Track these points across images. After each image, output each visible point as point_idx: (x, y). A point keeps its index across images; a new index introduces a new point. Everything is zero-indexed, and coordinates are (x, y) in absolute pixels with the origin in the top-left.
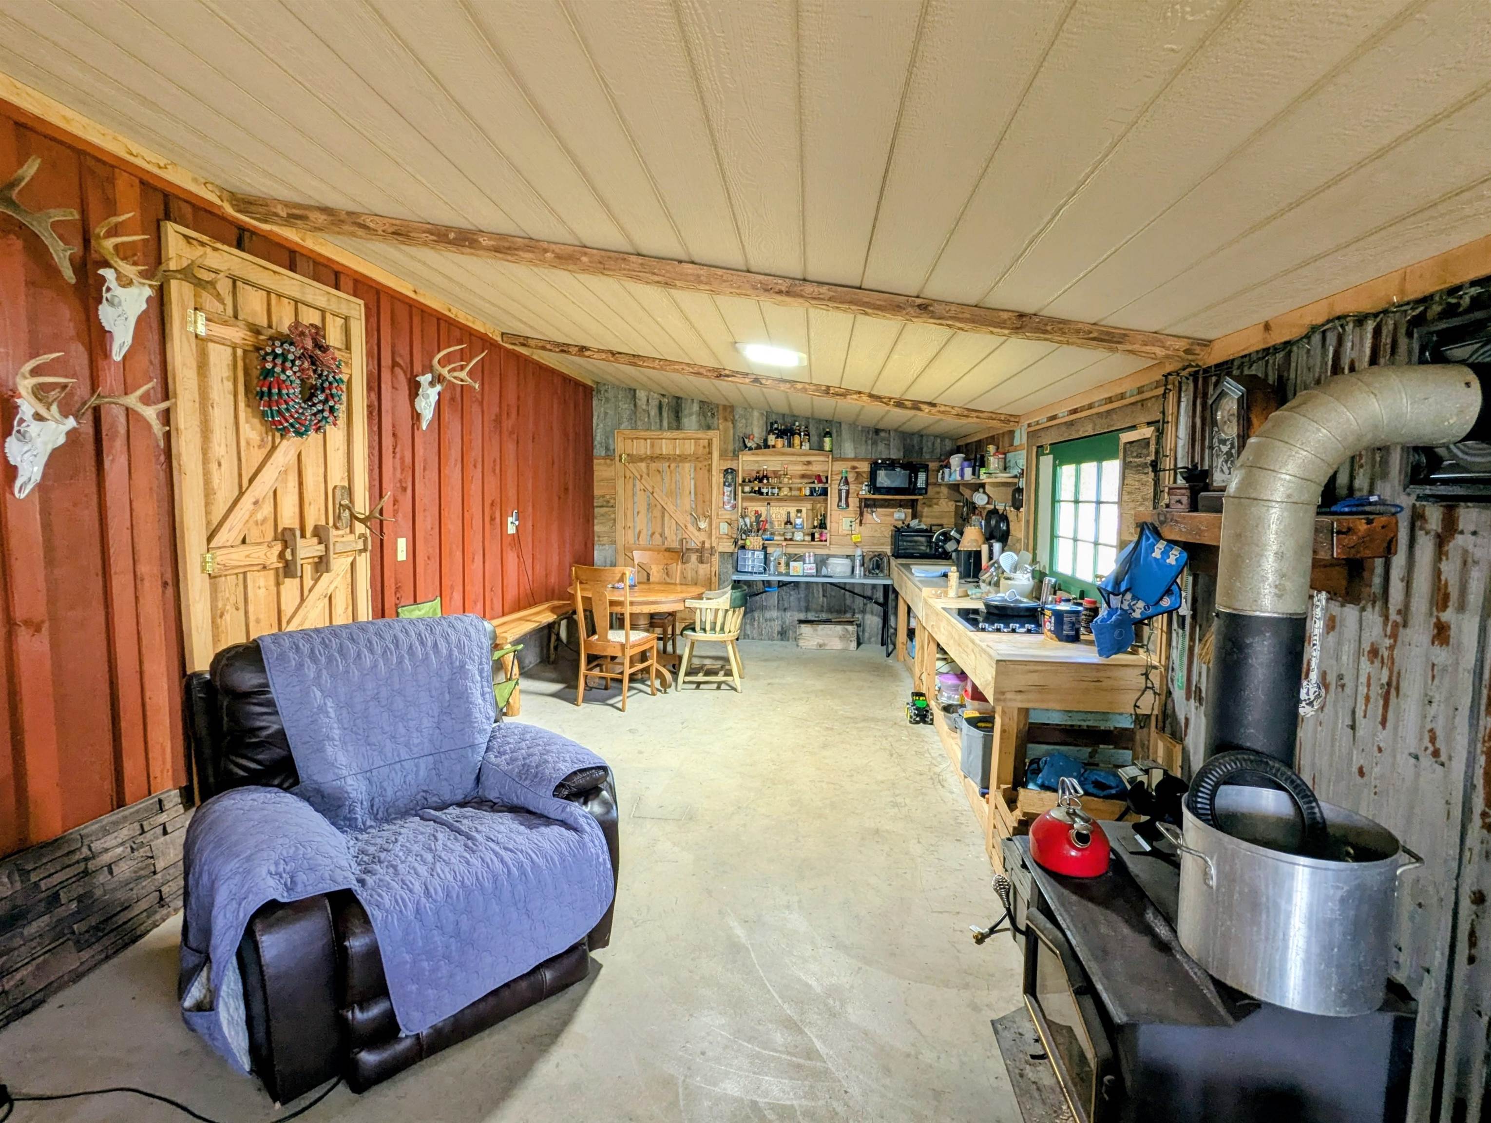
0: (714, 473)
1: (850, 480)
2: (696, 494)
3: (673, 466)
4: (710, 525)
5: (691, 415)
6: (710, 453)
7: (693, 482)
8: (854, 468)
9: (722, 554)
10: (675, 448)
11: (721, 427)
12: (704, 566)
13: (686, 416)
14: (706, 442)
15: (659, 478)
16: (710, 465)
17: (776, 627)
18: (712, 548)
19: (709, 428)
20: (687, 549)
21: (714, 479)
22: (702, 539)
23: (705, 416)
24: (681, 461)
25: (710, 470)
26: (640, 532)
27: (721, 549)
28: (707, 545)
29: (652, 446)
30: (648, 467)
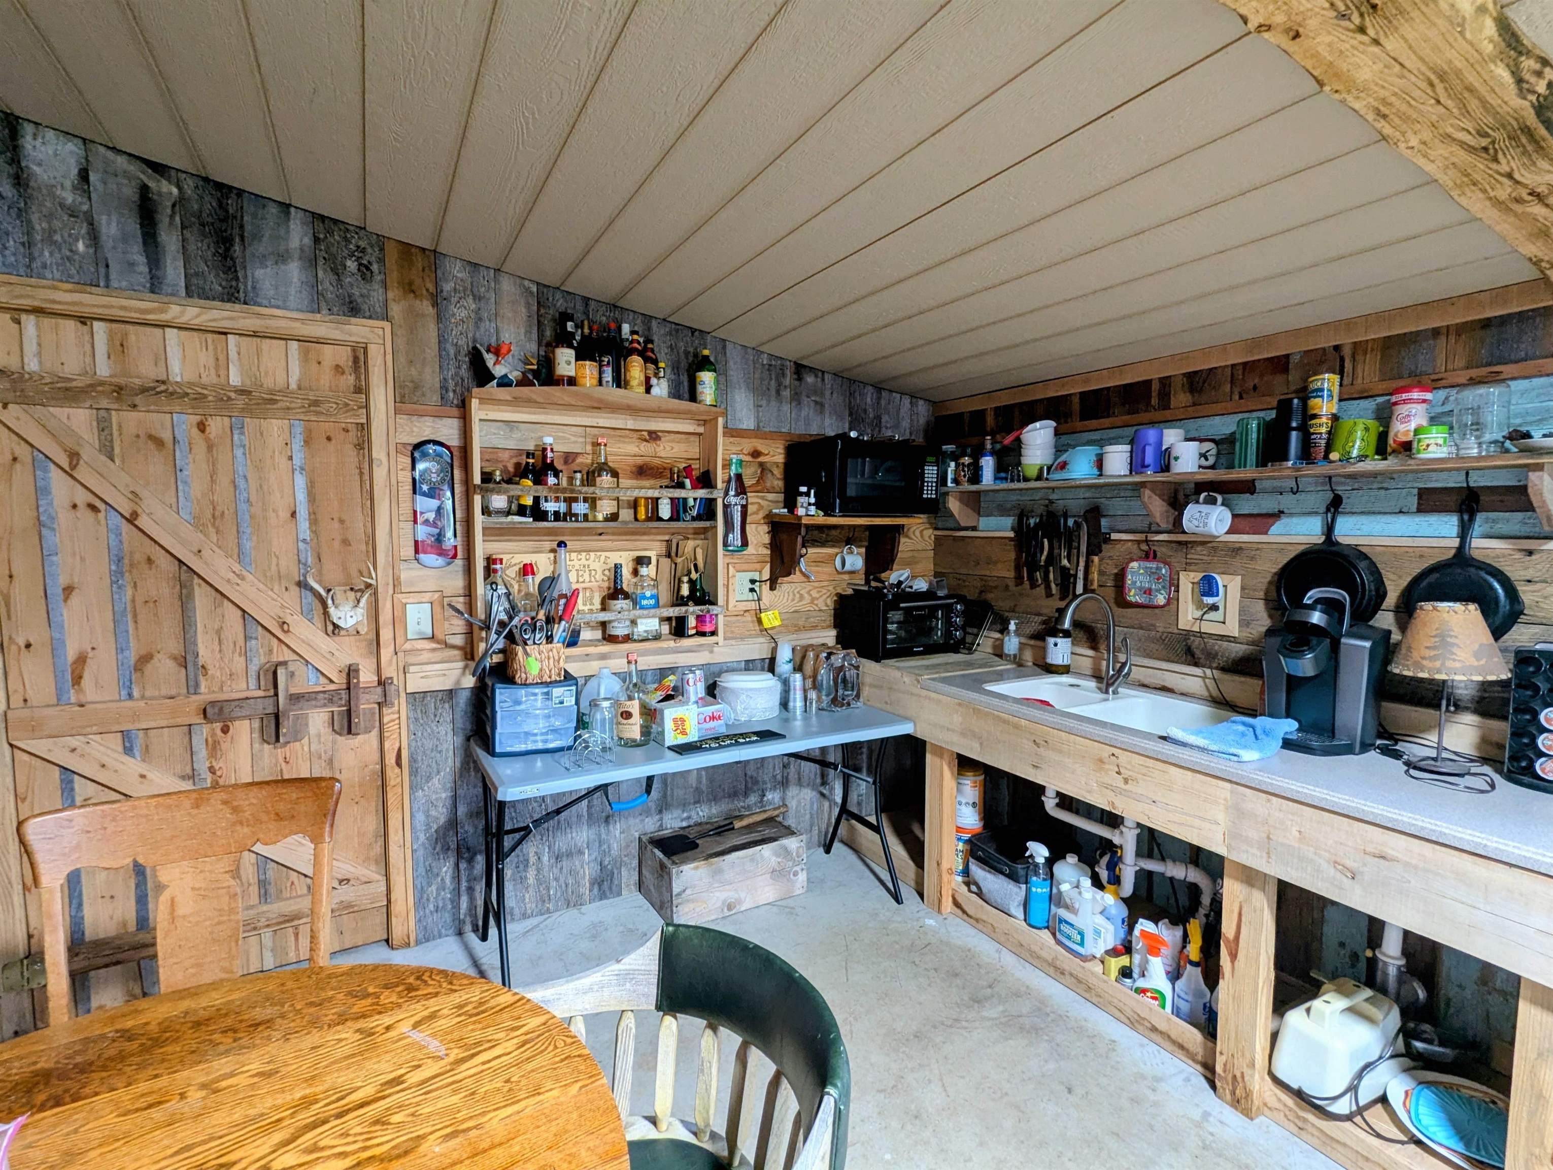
0: (379, 453)
1: (748, 482)
2: (314, 520)
3: (216, 425)
4: (374, 614)
5: (282, 258)
6: (361, 390)
7: (300, 482)
8: (756, 454)
9: (418, 698)
10: (221, 364)
11: (395, 310)
12: (356, 741)
13: (262, 261)
14: (343, 356)
15: (157, 466)
16: (365, 428)
17: (587, 870)
18: (382, 683)
19: (353, 309)
20: (296, 698)
21: (380, 474)
22: (345, 660)
23: (337, 271)
24: (248, 410)
25: (363, 444)
26: (81, 660)
27: (415, 684)
28: (367, 677)
29: (119, 348)
30: (103, 426)
